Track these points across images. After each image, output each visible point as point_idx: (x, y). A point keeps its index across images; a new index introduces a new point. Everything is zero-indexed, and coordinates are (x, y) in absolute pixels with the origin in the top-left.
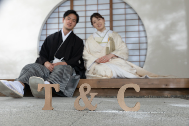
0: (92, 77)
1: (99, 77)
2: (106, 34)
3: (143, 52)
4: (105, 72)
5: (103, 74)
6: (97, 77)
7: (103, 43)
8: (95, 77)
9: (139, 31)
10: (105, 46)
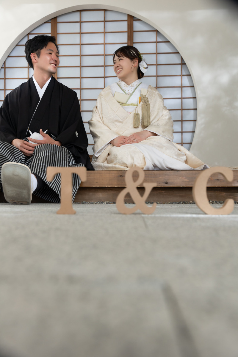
0: (106, 167)
1: (119, 168)
2: (135, 89)
3: (188, 126)
4: (133, 158)
5: (129, 162)
6: (115, 168)
7: (129, 105)
8: (112, 167)
9: (182, 87)
10: (132, 110)
